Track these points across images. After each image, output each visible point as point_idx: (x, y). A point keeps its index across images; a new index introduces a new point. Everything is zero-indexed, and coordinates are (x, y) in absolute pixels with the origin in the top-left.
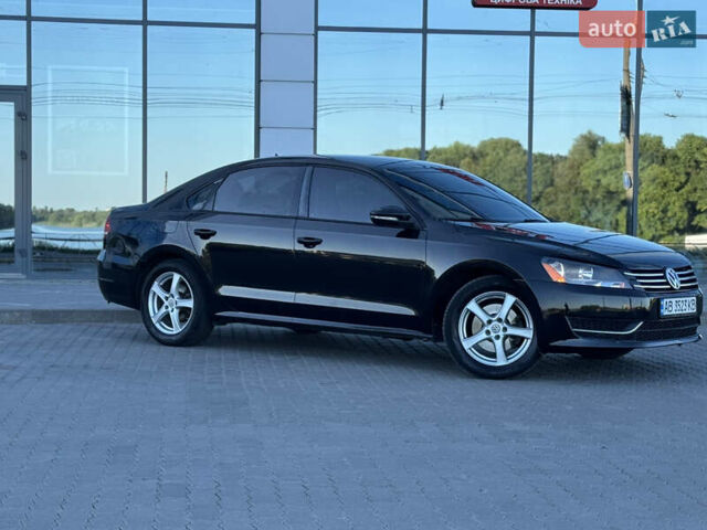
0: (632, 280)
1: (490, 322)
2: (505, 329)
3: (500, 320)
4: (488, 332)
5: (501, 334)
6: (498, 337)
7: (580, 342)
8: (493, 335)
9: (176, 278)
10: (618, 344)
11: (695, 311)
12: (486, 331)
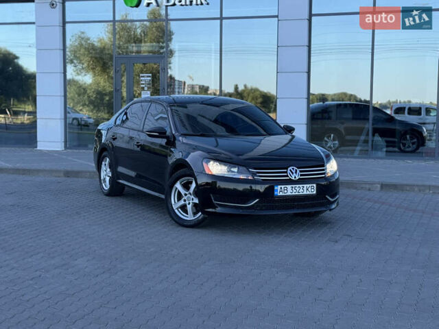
0: (254, 174)
1: (186, 195)
2: (193, 199)
3: (190, 194)
4: (185, 201)
5: (191, 202)
6: (189, 204)
7: (219, 210)
8: (187, 202)
9: (108, 159)
10: (241, 212)
11: (315, 192)
12: (184, 199)
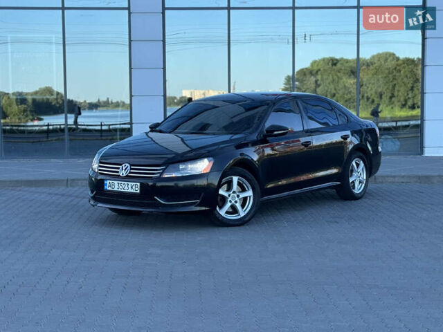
11: (138, 191)
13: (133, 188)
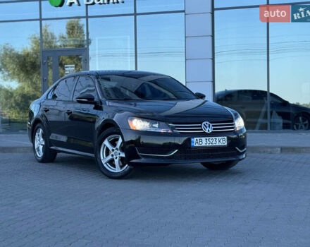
0: (173, 128)
1: (113, 150)
2: (119, 154)
6: (116, 158)
12: (111, 154)
13: (221, 141)
